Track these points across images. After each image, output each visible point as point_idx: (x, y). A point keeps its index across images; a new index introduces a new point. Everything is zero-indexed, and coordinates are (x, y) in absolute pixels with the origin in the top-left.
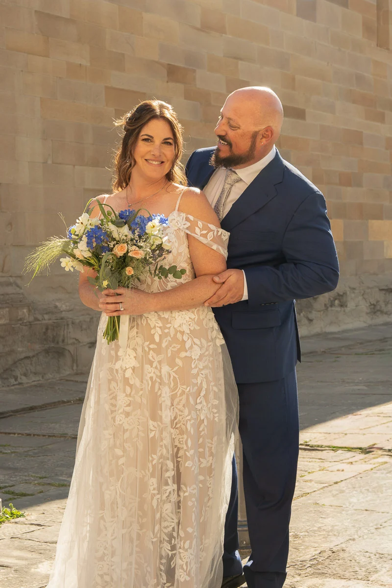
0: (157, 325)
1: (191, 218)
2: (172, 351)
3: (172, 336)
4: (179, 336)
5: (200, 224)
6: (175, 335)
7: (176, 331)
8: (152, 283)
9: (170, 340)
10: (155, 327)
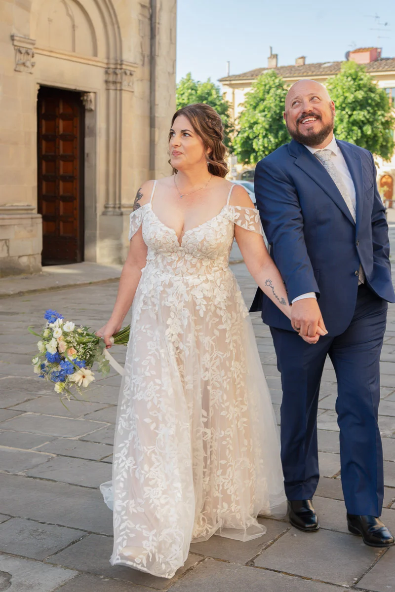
0: (202, 302)
1: (239, 208)
2: (212, 324)
3: (213, 311)
4: (218, 311)
5: (247, 211)
6: (215, 311)
7: (216, 307)
8: (200, 268)
9: (211, 314)
10: (200, 305)
